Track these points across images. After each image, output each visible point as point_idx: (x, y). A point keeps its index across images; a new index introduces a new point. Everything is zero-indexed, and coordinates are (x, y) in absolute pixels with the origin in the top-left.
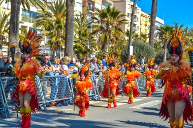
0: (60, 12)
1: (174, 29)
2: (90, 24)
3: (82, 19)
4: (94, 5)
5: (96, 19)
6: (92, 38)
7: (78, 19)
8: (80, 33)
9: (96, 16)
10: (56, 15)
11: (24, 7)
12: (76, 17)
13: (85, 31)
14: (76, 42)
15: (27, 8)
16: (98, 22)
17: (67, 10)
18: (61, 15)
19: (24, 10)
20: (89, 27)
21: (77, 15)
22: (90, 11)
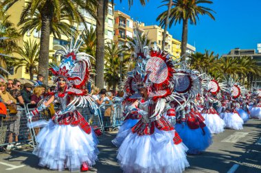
0: (91, 40)
1: (205, 56)
2: (121, 52)
3: (114, 47)
4: (125, 33)
5: (127, 47)
6: (123, 66)
7: (109, 48)
8: (111, 60)
9: (127, 44)
10: (87, 43)
11: (55, 35)
12: (107, 45)
13: (117, 59)
14: (107, 70)
15: (57, 37)
16: (129, 50)
17: (97, 39)
18: (92, 43)
19: (55, 38)
20: (119, 56)
21: (108, 43)
22: (122, 39)
